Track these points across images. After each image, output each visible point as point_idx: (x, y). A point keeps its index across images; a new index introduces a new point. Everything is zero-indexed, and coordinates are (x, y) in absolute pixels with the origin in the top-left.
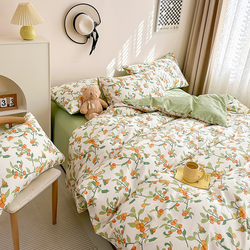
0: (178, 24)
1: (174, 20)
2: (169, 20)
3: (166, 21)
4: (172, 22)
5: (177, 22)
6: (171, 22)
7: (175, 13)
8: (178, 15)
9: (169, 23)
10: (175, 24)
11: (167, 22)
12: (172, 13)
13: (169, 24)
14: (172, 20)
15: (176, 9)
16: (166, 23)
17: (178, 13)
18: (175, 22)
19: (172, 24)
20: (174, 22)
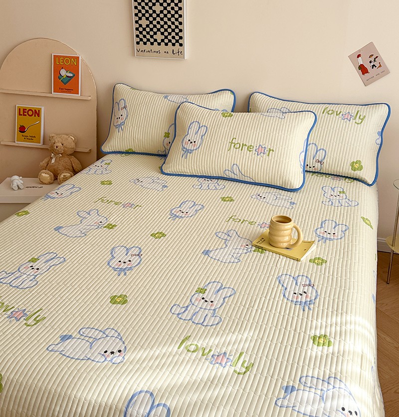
0: (181, 45)
1: (170, 37)
2: (159, 37)
3: (152, 37)
4: (166, 41)
5: (177, 41)
6: (163, 40)
7: (169, 23)
8: (177, 27)
9: (159, 41)
10: (174, 45)
11: (156, 40)
12: (162, 23)
13: (159, 44)
14: (166, 37)
15: (169, 16)
16: (152, 40)
17: (177, 23)
18: (173, 41)
19: (166, 44)
20: (170, 41)
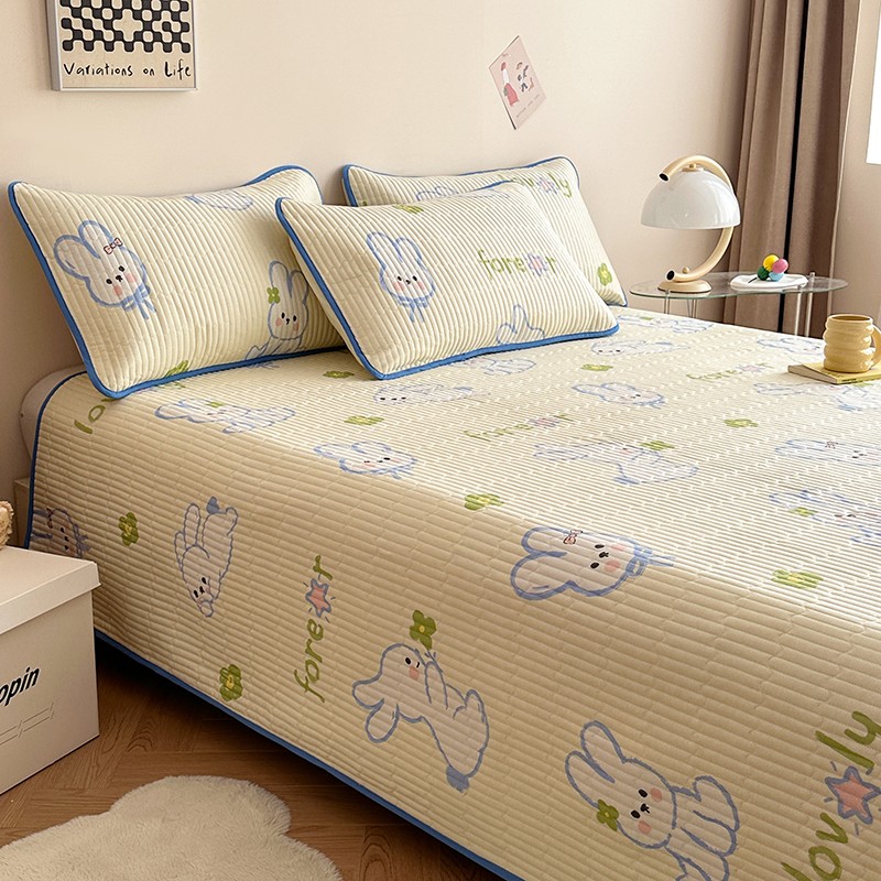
0: (186, 48)
1: (157, 26)
2: (128, 26)
3: (108, 25)
4: (148, 37)
5: (176, 37)
6: (138, 36)
9: (129, 38)
10: (167, 48)
11: (119, 36)
13: (129, 47)
14: (148, 26)
16: (109, 36)
18: (167, 37)
19: (148, 48)
20: (157, 37)
